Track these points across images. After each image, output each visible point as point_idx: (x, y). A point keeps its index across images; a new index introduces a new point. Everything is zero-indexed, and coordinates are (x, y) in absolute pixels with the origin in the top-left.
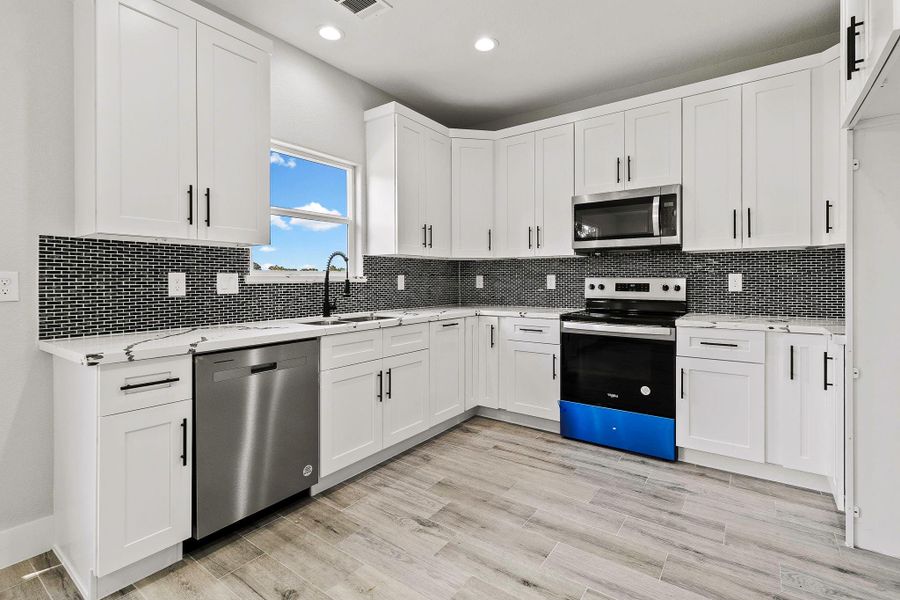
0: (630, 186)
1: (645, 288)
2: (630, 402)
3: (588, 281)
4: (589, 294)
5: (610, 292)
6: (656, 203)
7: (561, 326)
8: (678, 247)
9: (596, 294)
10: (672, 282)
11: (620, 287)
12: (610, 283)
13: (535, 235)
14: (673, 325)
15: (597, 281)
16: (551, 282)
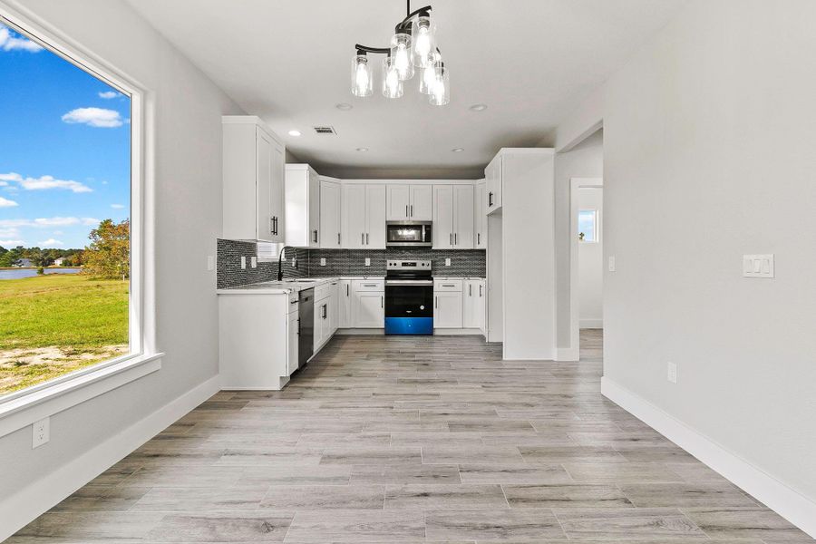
0: (412, 219)
1: (414, 264)
2: (417, 313)
3: (389, 262)
4: (389, 268)
5: (399, 267)
6: (424, 227)
7: (385, 283)
8: (431, 247)
9: (393, 268)
10: (425, 262)
11: (404, 264)
12: (399, 262)
13: (365, 238)
14: (432, 279)
15: (393, 262)
16: (368, 262)
